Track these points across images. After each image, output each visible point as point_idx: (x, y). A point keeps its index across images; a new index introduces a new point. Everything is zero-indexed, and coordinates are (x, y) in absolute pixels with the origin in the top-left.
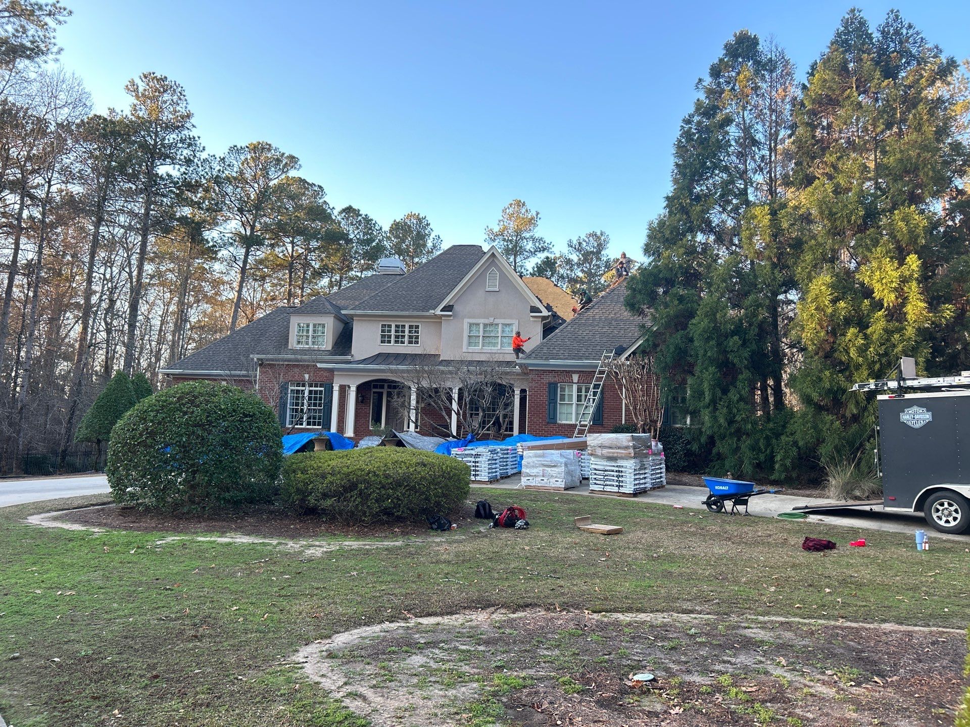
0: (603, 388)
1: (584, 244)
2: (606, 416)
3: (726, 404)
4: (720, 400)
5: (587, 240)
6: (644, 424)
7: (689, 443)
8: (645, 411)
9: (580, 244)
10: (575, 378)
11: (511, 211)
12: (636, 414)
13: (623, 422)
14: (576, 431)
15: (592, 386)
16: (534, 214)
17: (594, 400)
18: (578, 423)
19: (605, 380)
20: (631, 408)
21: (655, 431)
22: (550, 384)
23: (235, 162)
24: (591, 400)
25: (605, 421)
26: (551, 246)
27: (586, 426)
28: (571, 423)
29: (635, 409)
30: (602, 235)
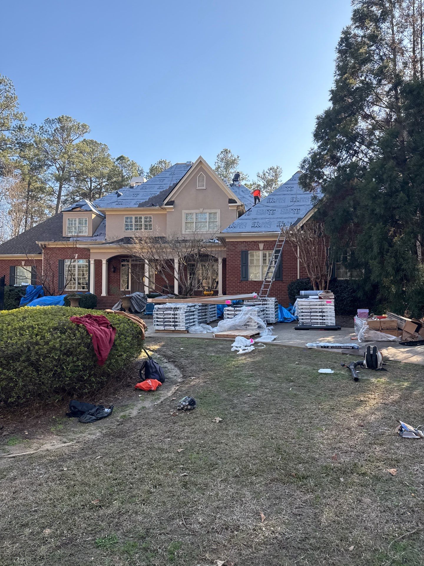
0: (282, 254)
1: (267, 174)
2: (284, 274)
3: (393, 255)
4: (387, 252)
5: (269, 172)
6: (317, 278)
7: (354, 291)
8: (317, 267)
9: (264, 174)
10: (261, 246)
11: (222, 156)
12: (309, 271)
13: (298, 278)
14: (263, 286)
15: (274, 251)
16: (236, 157)
17: (276, 262)
18: (264, 280)
19: (284, 247)
20: (305, 265)
21: (326, 282)
22: (242, 252)
23: (49, 129)
24: (274, 262)
25: (284, 278)
26: (247, 177)
27: (270, 282)
28: (259, 280)
29: (308, 266)
30: (277, 168)
